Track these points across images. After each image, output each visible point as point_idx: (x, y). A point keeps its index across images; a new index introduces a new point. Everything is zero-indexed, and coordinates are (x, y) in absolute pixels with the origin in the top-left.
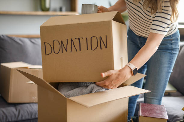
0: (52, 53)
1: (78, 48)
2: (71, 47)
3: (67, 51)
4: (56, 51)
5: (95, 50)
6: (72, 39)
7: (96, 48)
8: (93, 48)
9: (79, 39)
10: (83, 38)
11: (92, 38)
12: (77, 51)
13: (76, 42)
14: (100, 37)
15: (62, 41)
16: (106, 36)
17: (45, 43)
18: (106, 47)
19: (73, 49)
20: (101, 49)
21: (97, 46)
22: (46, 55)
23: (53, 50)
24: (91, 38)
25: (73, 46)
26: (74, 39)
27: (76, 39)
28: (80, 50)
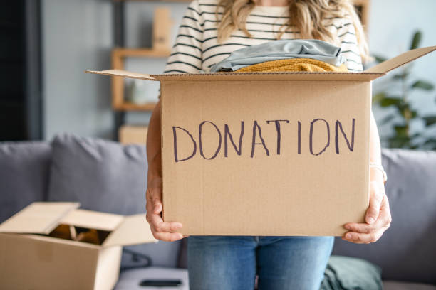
0: (194, 156)
2: (254, 144)
3: (239, 153)
4: (209, 152)
5: (320, 153)
6: (256, 122)
7: (324, 150)
8: (315, 151)
9: (277, 123)
10: (288, 122)
11: (314, 124)
12: (268, 155)
13: (269, 133)
14: (337, 122)
15: (226, 126)
16: (354, 120)
17: (174, 128)
18: (352, 150)
19: (259, 149)
20: (337, 152)
21: (328, 145)
22: (176, 161)
23: (198, 148)
24: (312, 123)
25: (258, 140)
26: (261, 123)
27: (268, 122)
28: (278, 153)
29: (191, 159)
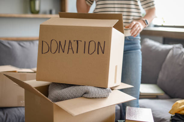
1: (75, 51)
2: (69, 49)
3: (63, 52)
4: (53, 51)
5: (92, 54)
6: (70, 41)
8: (90, 53)
9: (77, 41)
10: (81, 41)
11: (90, 43)
12: (73, 53)
13: (74, 45)
14: (99, 42)
15: (60, 42)
16: (105, 42)
17: (42, 41)
18: (103, 53)
19: (70, 51)
20: (98, 54)
21: (95, 51)
22: (42, 53)
23: (50, 49)
24: (89, 42)
25: (70, 47)
26: (72, 41)
27: (74, 41)
28: (77, 53)
29: (47, 53)
